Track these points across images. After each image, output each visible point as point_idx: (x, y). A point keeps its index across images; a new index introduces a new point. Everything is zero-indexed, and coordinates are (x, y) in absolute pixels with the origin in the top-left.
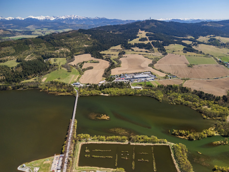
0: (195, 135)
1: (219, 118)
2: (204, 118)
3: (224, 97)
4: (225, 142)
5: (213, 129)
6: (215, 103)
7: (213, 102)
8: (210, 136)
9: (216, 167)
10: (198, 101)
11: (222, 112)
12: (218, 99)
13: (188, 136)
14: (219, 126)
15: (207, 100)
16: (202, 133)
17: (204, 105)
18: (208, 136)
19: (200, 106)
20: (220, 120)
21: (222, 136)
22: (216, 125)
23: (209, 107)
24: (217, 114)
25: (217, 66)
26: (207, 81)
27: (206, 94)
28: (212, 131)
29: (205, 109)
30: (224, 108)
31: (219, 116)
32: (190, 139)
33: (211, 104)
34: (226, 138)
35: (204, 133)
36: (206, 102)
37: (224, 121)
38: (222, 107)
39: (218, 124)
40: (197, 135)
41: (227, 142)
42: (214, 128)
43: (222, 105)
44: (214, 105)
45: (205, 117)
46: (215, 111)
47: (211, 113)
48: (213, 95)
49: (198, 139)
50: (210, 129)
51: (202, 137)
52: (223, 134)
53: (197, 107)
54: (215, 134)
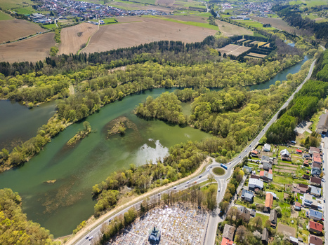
0: (24, 149)
1: (57, 96)
2: (31, 108)
3: (48, 59)
4: (86, 130)
5: (55, 120)
6: (37, 75)
7: (34, 74)
8: (57, 135)
9: (96, 188)
10: (4, 81)
11: (55, 83)
12: (39, 67)
13: (9, 162)
14: (63, 109)
15: (21, 74)
16: (38, 137)
17: (20, 85)
18: (53, 137)
19: (12, 89)
20: (59, 98)
21: (76, 122)
22: (57, 109)
23: (31, 85)
24: (49, 90)
25: (16, 22)
26: (7, 46)
27: (15, 65)
28: (55, 124)
29: (24, 90)
30: (57, 77)
31: (56, 94)
32: (18, 165)
33: (31, 79)
34: (84, 123)
35: (43, 135)
36: (20, 78)
37: (67, 97)
38: (52, 77)
39: (60, 106)
40: (29, 145)
41: (89, 129)
42: (57, 115)
43: (50, 73)
44: (37, 78)
45: (30, 104)
46: (44, 87)
47: (38, 93)
48: (27, 63)
49: (36, 153)
50: (49, 122)
51: (41, 146)
52: (76, 120)
53: (6, 94)
54: (64, 126)
